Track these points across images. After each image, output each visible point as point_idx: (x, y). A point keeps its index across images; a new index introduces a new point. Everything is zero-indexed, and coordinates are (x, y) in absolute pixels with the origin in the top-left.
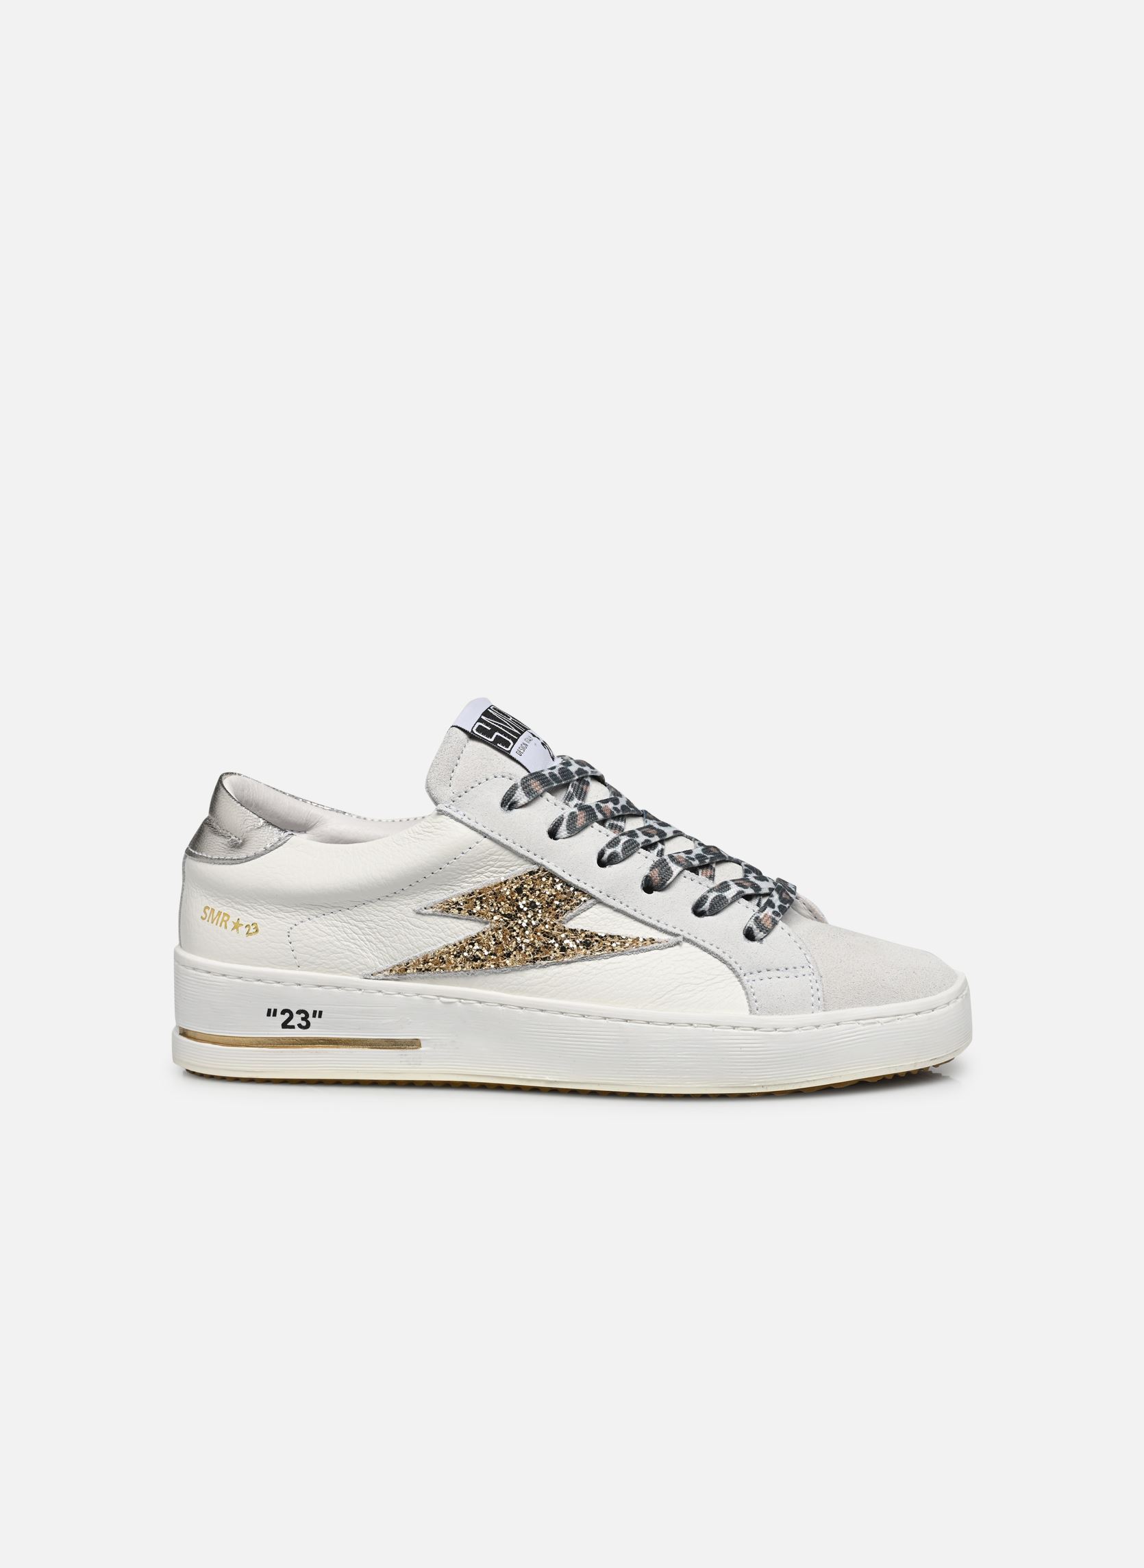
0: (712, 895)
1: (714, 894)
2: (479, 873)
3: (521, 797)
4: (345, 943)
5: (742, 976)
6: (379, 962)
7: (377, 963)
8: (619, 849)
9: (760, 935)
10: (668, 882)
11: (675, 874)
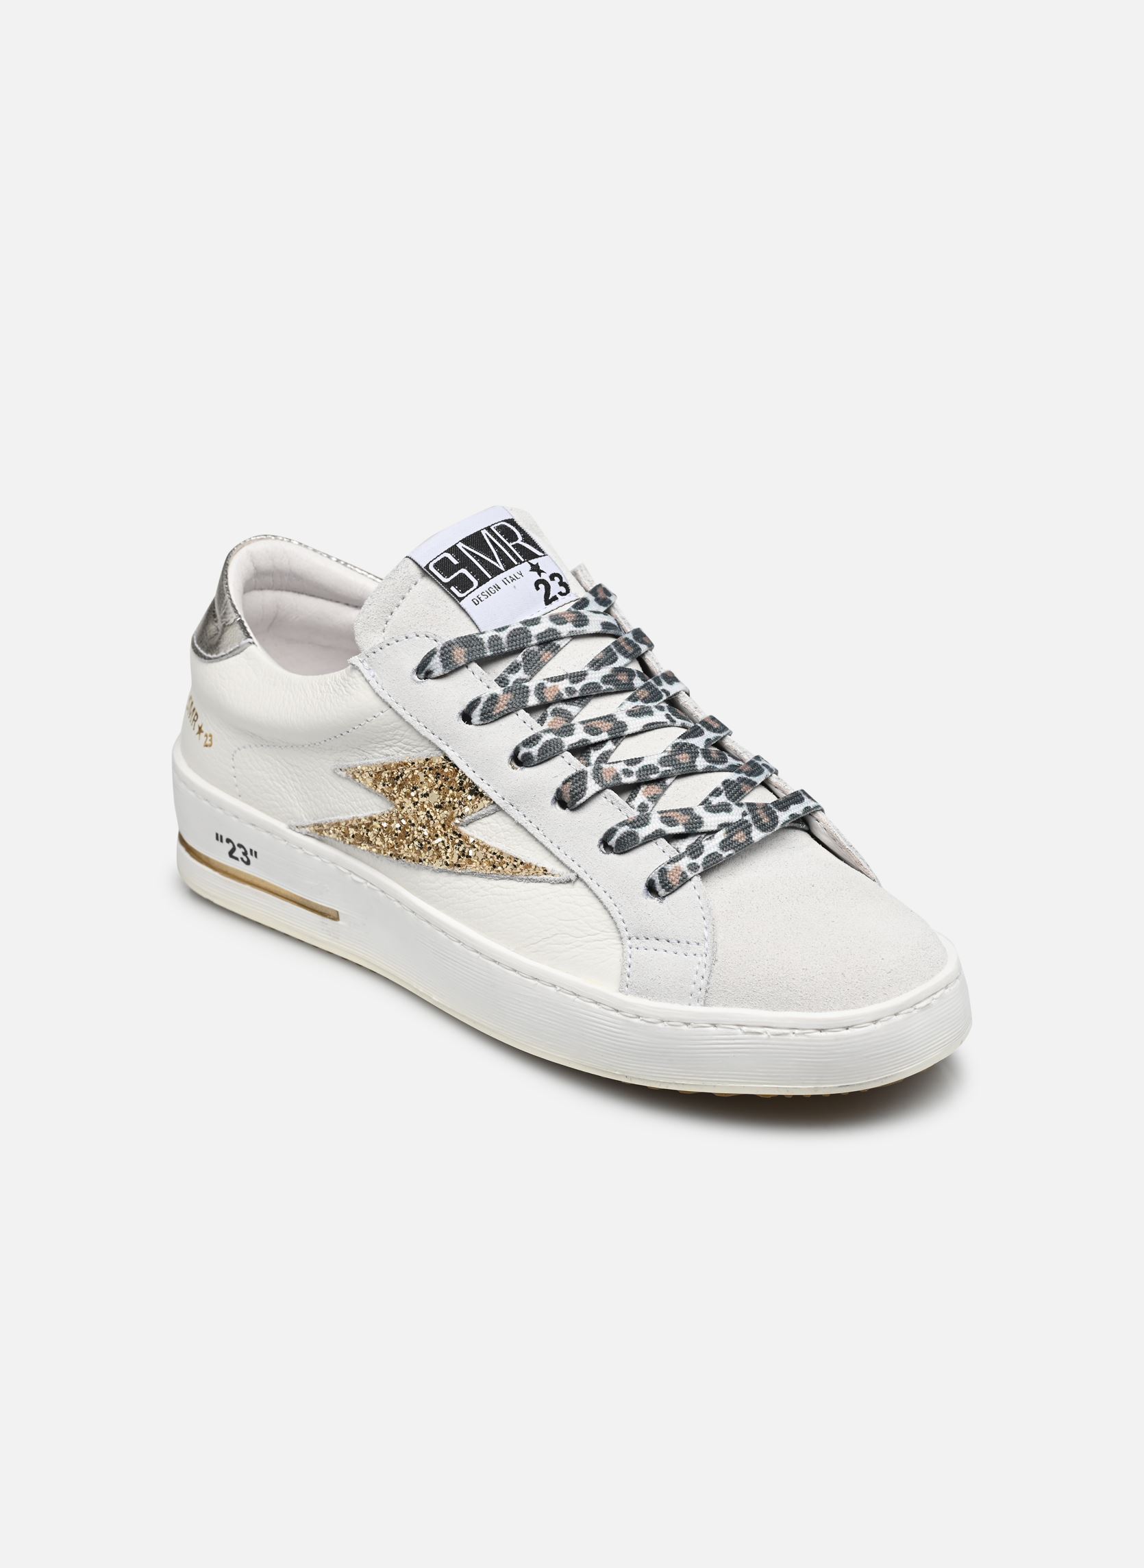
0: (623, 830)
1: (626, 829)
2: (387, 746)
3: (436, 665)
4: (277, 784)
5: (626, 939)
6: (305, 816)
7: (303, 815)
8: (534, 750)
9: (662, 892)
10: (578, 803)
11: (589, 793)
